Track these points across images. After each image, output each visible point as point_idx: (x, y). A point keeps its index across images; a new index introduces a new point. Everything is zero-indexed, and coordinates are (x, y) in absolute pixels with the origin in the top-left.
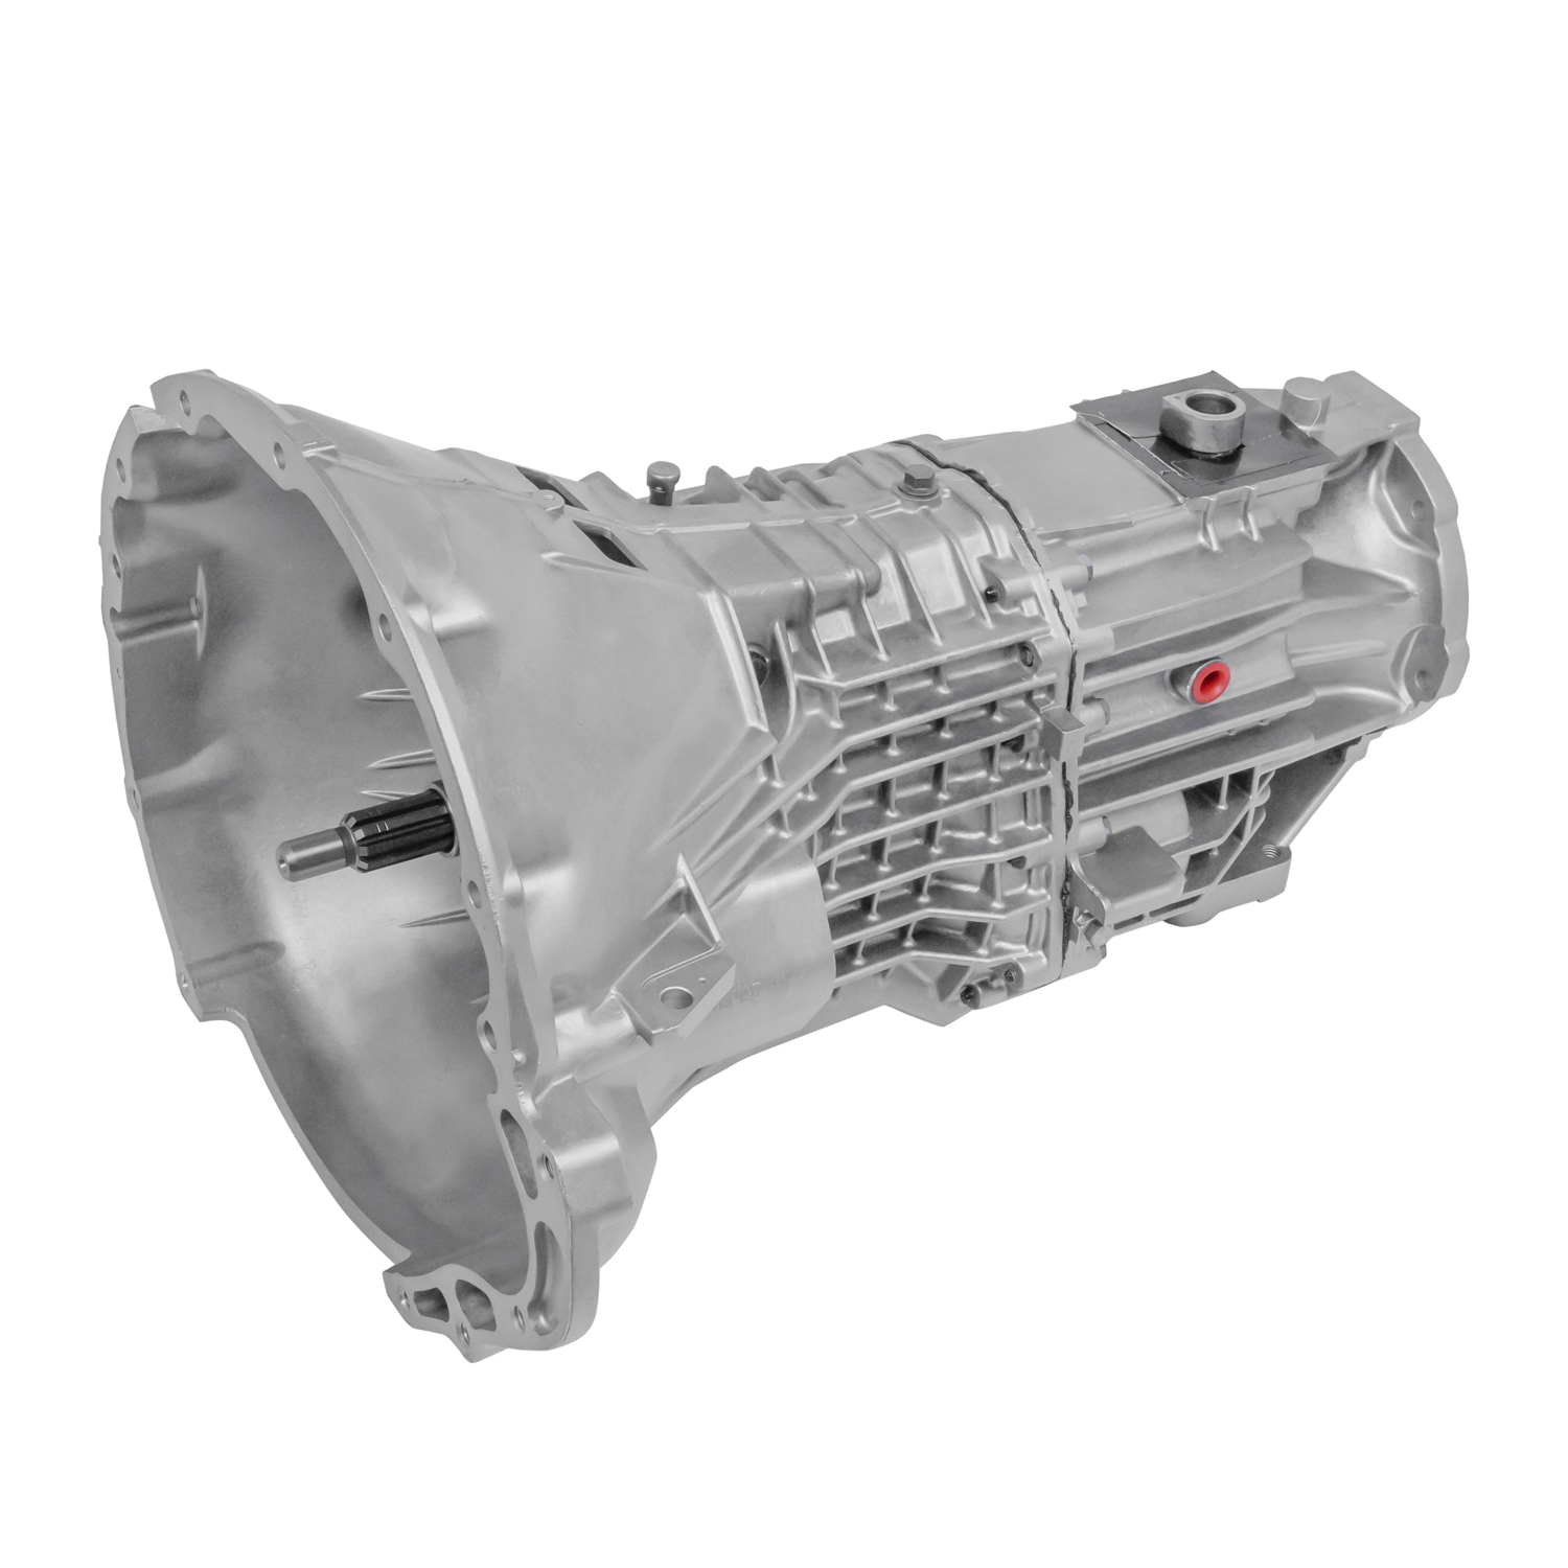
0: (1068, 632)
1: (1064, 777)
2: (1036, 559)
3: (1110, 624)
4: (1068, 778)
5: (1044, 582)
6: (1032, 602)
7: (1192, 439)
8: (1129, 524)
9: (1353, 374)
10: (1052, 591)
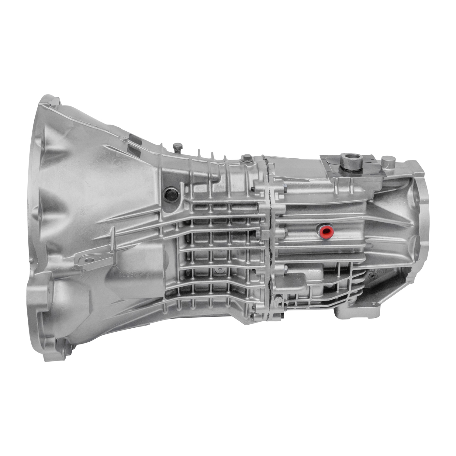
0: (271, 203)
1: (270, 248)
2: (269, 182)
3: (285, 204)
4: (271, 249)
5: (268, 188)
6: (263, 193)
7: (344, 165)
8: (308, 181)
9: (416, 161)
10: (270, 191)
